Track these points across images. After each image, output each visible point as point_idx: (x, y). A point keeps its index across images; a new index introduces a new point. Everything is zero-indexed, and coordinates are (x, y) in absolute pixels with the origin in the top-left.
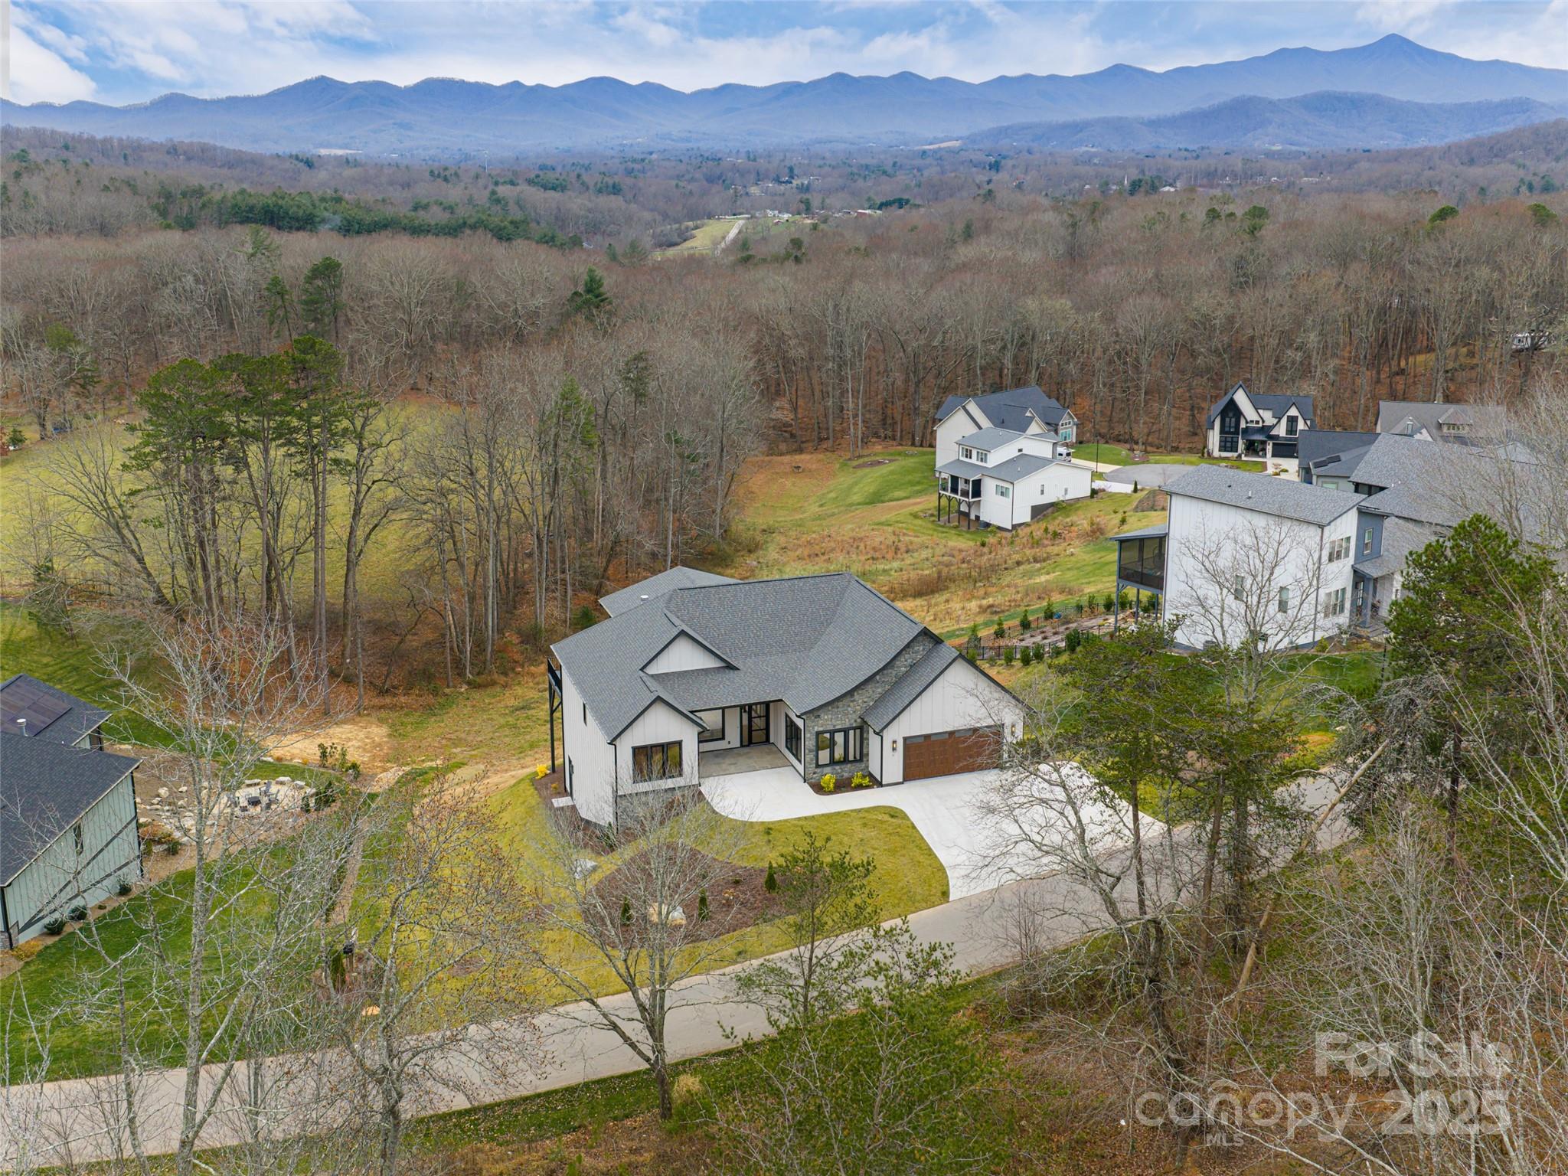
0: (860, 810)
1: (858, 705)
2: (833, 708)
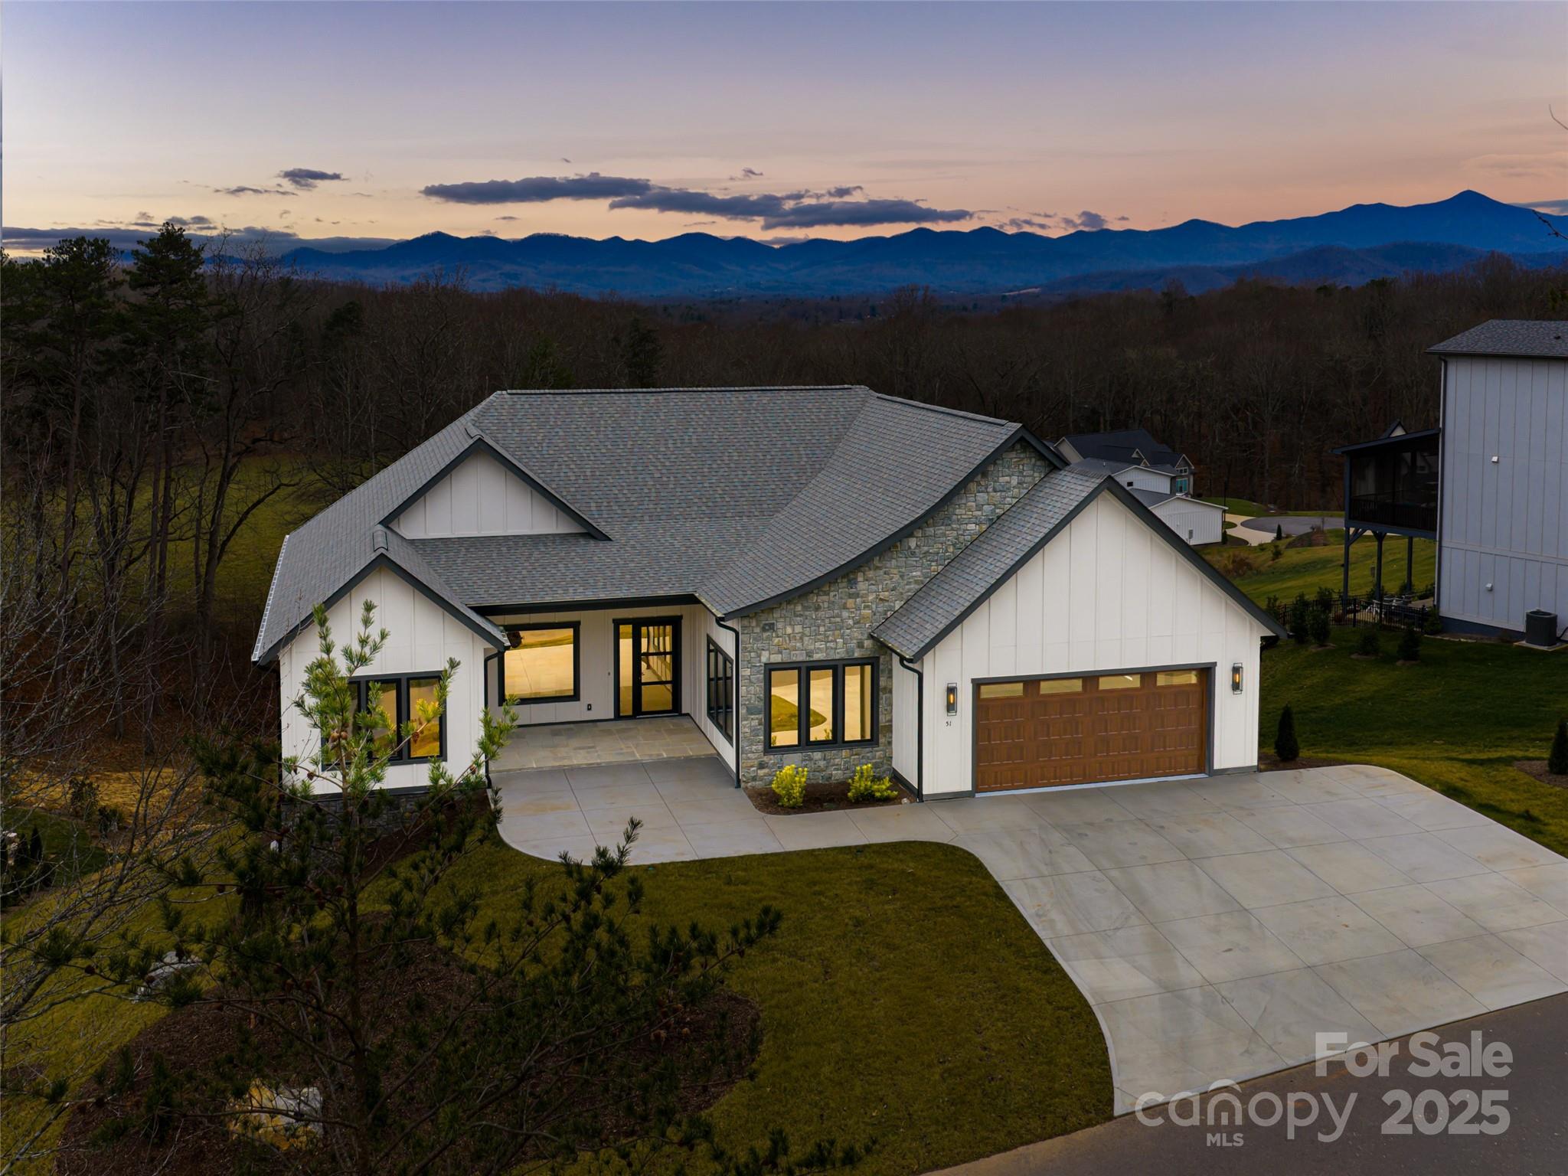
0: (860, 850)
1: (866, 607)
2: (805, 608)
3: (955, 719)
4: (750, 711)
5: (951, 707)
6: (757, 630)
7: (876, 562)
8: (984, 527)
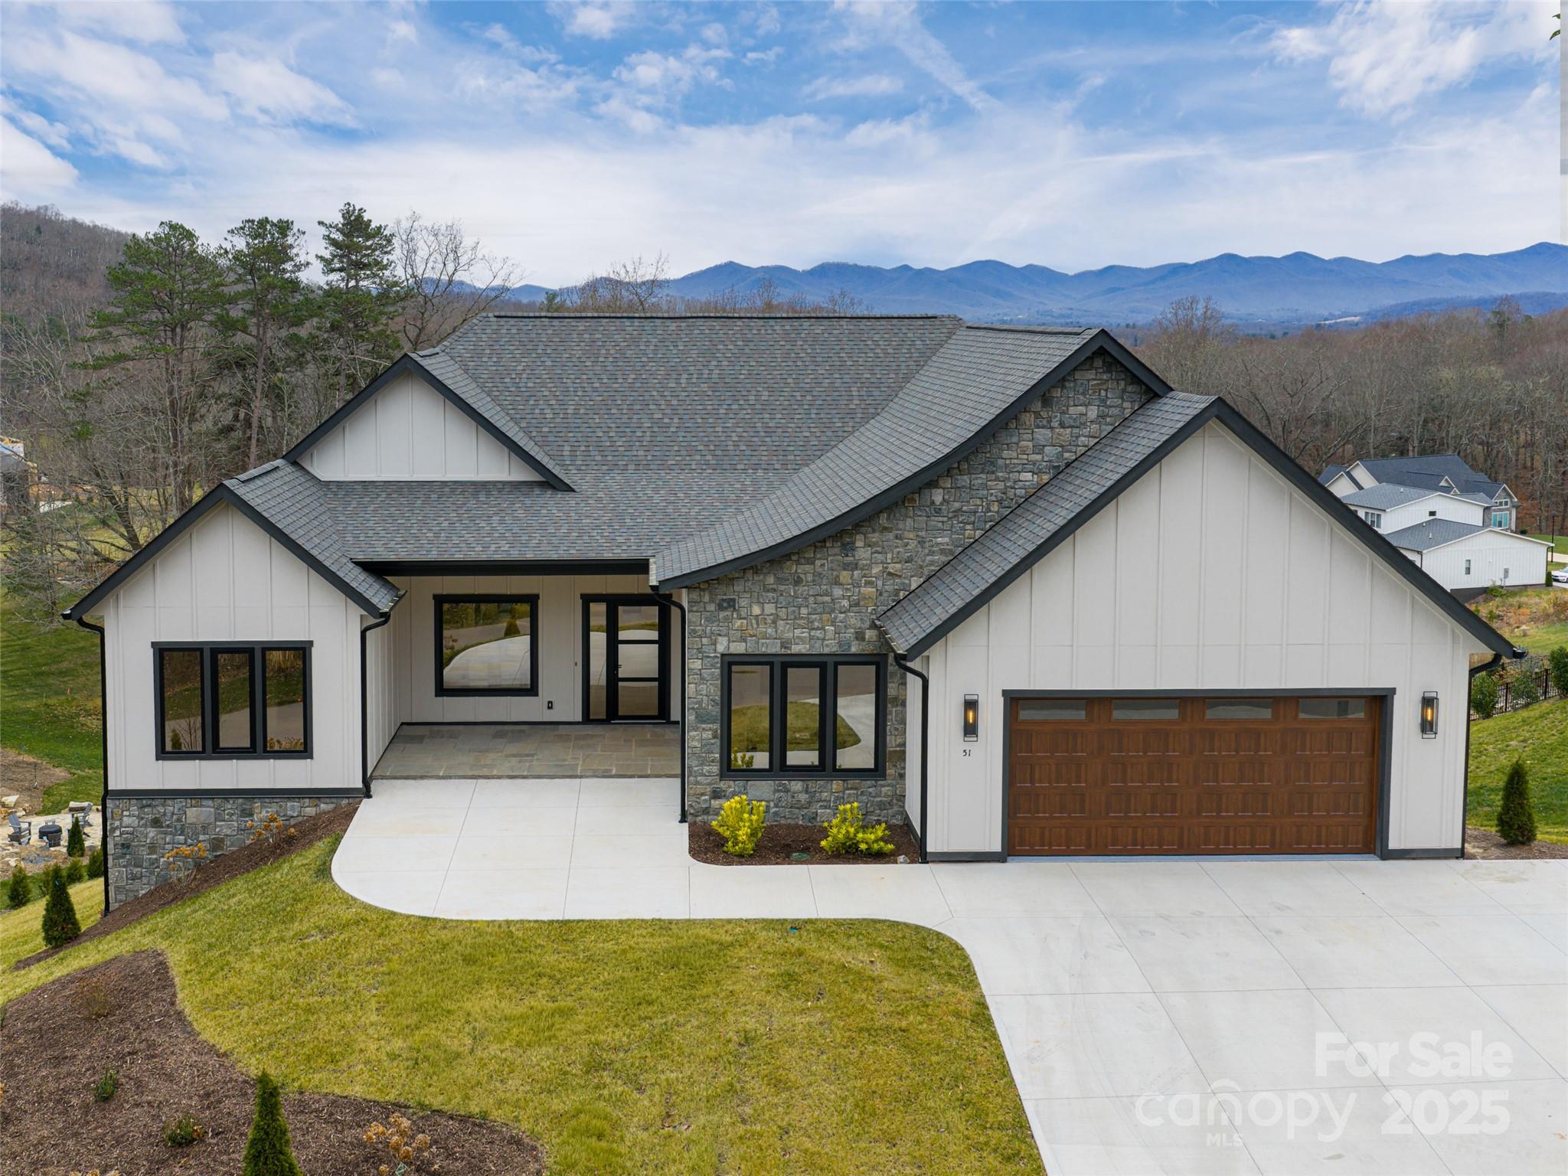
1: (868, 583)
2: (780, 581)
3: (976, 746)
4: (701, 718)
5: (970, 730)
6: (712, 607)
7: (883, 520)
8: (1046, 478)
